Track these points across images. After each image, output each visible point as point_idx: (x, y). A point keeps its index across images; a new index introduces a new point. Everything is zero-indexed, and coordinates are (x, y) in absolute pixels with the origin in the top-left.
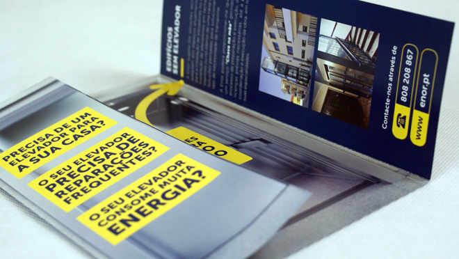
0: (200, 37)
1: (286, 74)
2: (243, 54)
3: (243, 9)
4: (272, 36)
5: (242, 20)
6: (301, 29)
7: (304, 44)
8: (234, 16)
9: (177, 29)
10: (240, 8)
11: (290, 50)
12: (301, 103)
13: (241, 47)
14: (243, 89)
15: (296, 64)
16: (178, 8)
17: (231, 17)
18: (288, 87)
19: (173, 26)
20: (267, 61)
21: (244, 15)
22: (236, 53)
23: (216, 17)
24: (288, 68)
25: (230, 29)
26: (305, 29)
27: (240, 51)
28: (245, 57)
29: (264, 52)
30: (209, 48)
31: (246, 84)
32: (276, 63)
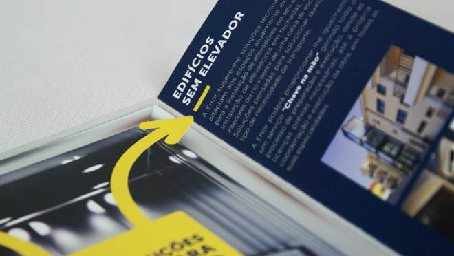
0: (257, 63)
1: (379, 148)
2: (318, 104)
3: (350, 43)
4: (381, 90)
5: (341, 57)
6: (434, 91)
7: (429, 113)
8: (329, 48)
9: (221, 43)
10: (345, 39)
11: (401, 117)
12: (385, 196)
13: (320, 93)
14: (294, 153)
15: (403, 138)
16: (239, 16)
17: (324, 48)
18: (373, 167)
19: (218, 37)
20: (356, 123)
21: (347, 50)
22: (307, 99)
23: (298, 42)
24: (386, 139)
25: (314, 63)
26: (441, 94)
27: (316, 99)
28: (320, 108)
29: (357, 108)
30: (264, 81)
31: (303, 146)
32: (369, 129)
